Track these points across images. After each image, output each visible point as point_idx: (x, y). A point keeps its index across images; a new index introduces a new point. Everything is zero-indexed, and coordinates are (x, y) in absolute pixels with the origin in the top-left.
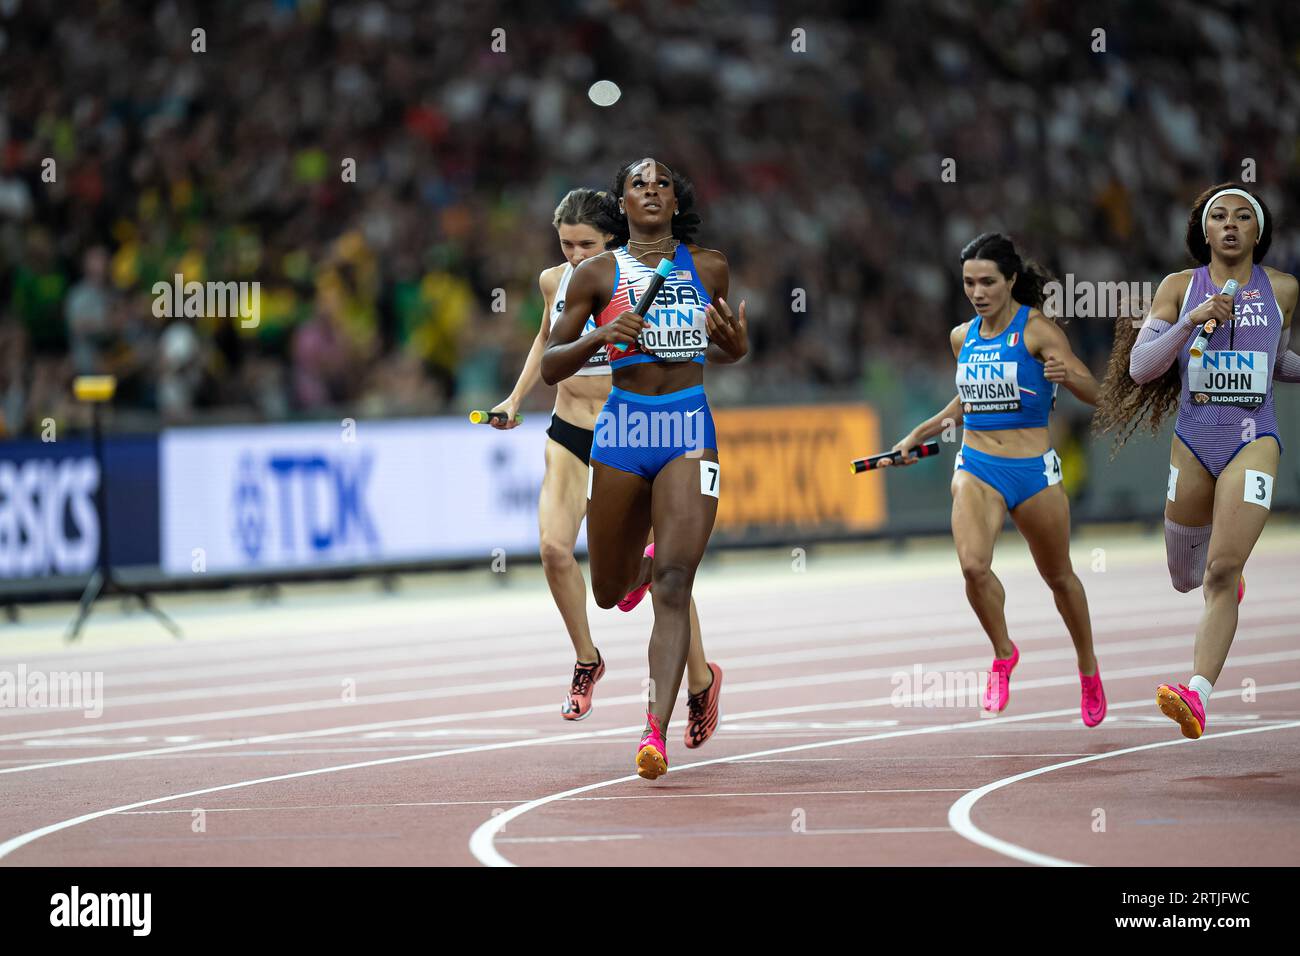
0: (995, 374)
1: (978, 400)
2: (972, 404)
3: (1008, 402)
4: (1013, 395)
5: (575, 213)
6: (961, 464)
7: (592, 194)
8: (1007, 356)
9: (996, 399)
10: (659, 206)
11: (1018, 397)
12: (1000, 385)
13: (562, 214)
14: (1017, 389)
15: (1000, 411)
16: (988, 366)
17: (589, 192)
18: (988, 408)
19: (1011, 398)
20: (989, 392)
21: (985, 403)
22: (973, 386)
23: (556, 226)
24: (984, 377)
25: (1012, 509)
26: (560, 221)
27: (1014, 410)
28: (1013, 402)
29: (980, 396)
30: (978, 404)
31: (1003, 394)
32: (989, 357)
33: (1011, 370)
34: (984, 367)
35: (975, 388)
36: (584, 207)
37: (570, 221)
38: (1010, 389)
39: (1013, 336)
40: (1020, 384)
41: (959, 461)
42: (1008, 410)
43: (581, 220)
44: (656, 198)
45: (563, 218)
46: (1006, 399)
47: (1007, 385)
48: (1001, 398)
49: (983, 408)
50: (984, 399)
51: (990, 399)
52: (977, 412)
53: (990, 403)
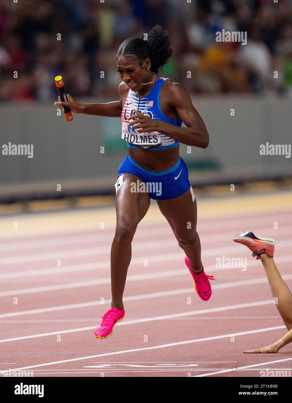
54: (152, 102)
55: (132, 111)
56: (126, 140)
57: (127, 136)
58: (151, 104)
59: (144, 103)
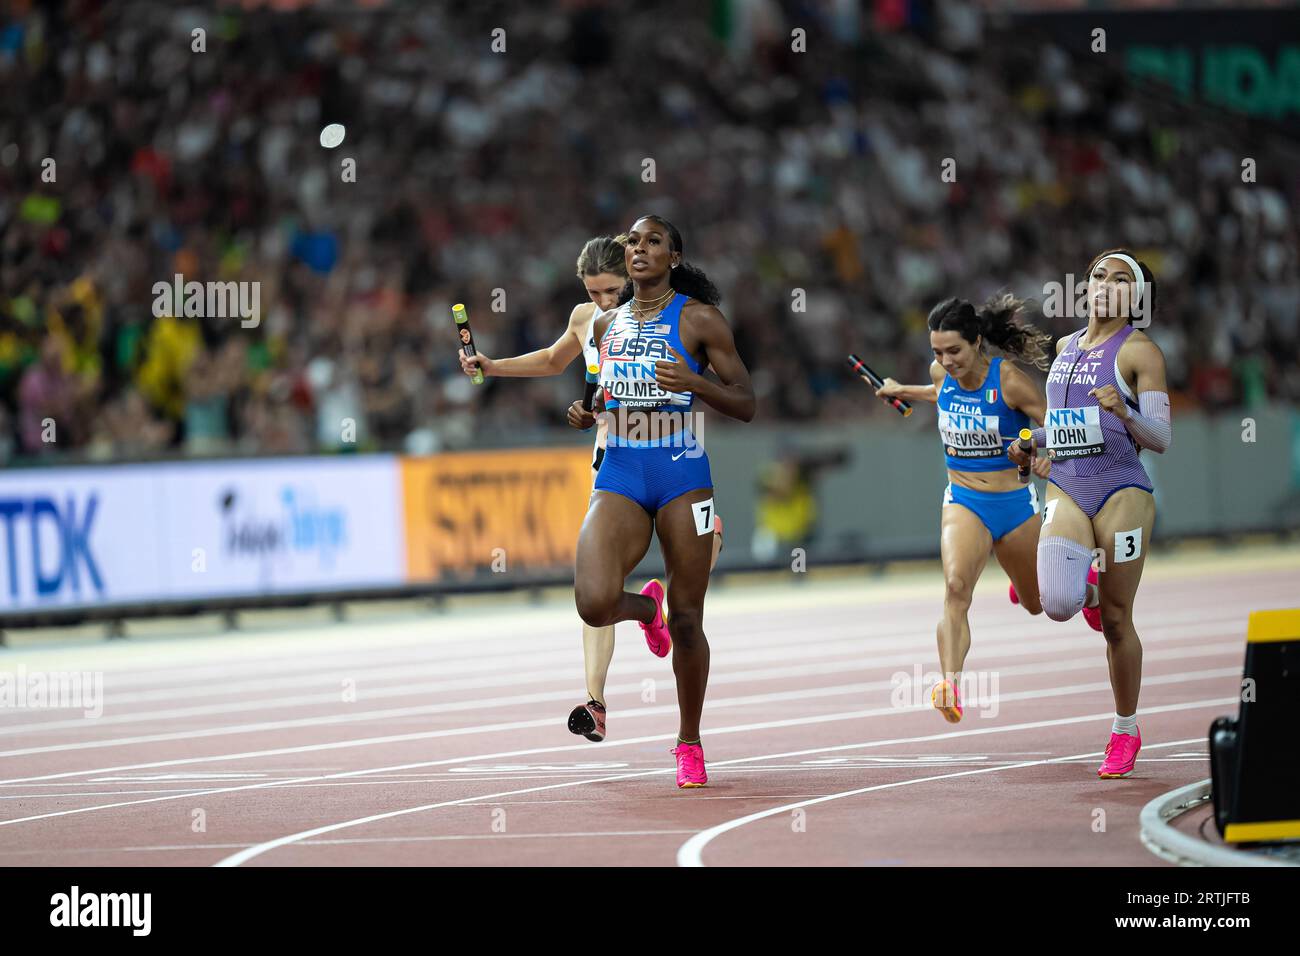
0: (978, 427)
1: (962, 447)
2: (957, 449)
3: (992, 449)
4: (996, 442)
5: (595, 263)
6: (951, 499)
7: (608, 242)
8: (987, 410)
9: (980, 446)
10: (646, 263)
11: (1000, 444)
12: (983, 436)
13: (583, 266)
14: (999, 439)
15: (984, 457)
16: (970, 418)
17: (605, 240)
18: (973, 454)
19: (994, 445)
20: (973, 441)
21: (970, 450)
22: (957, 434)
23: (581, 277)
24: (967, 427)
25: (997, 541)
26: (583, 272)
27: (997, 456)
28: (996, 449)
29: (965, 444)
30: (963, 450)
31: (986, 442)
32: (970, 410)
33: (993, 423)
34: (967, 418)
35: (959, 437)
36: (603, 257)
37: (593, 272)
38: (992, 439)
39: (992, 392)
40: (1002, 436)
41: (948, 497)
42: (992, 456)
43: (602, 270)
44: (644, 255)
45: (586, 270)
46: (990, 447)
47: (990, 436)
48: (985, 446)
49: (967, 454)
50: (968, 446)
51: (974, 446)
52: (962, 457)
53: (974, 450)
54: (669, 327)
55: (626, 340)
56: (608, 390)
57: (609, 385)
58: (666, 329)
59: (653, 328)
